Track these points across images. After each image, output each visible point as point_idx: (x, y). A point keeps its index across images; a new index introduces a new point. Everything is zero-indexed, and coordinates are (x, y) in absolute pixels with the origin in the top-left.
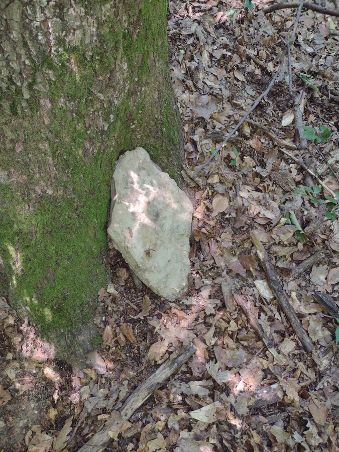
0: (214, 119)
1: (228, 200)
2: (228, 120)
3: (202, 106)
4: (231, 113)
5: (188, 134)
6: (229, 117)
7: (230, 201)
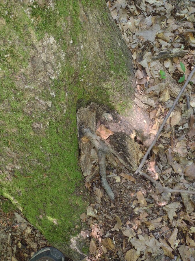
0: (159, 38)
1: (180, 113)
2: (173, 35)
3: (147, 29)
4: (175, 27)
5: (137, 60)
6: (174, 32)
7: (182, 113)
